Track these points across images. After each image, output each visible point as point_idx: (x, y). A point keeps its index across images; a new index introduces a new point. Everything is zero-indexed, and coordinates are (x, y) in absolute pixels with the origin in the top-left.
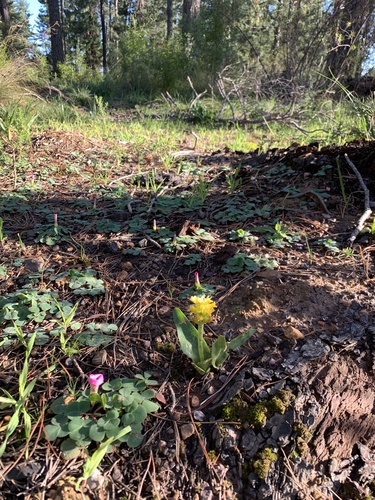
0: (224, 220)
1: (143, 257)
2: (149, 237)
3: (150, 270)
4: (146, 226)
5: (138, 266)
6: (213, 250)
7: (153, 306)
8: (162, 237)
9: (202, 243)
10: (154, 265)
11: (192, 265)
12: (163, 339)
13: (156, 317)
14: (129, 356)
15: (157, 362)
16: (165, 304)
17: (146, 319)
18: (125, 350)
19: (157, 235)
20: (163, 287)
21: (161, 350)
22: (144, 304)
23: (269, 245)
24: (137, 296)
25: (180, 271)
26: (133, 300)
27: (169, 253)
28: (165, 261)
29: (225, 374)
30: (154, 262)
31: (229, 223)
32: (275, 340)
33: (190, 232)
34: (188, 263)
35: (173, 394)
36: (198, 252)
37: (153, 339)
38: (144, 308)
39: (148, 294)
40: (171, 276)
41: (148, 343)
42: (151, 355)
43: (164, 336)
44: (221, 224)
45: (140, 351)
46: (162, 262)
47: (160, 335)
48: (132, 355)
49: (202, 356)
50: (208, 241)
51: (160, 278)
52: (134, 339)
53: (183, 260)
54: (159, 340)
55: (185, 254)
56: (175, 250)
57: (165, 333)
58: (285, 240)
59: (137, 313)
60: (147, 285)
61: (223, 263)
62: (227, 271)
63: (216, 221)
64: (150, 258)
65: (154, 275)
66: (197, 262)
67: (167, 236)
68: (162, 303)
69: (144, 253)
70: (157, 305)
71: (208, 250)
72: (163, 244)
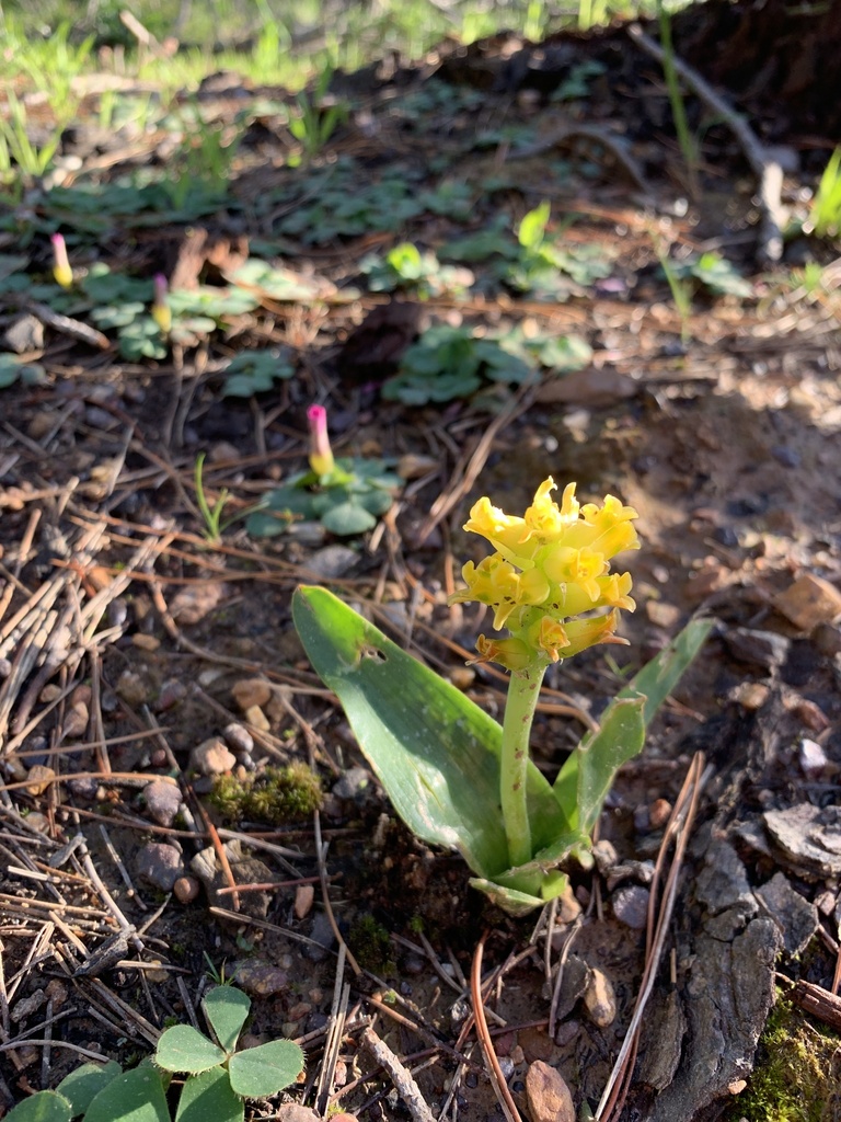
0: (324, 232)
1: (35, 388)
2: (44, 311)
3: (79, 437)
4: (23, 280)
5: (24, 427)
6: (321, 332)
7: (138, 588)
8: (104, 304)
9: (273, 311)
10: (95, 415)
11: (260, 396)
12: (235, 747)
13: (168, 640)
14: (75, 893)
15: (251, 898)
16: (191, 571)
17: (117, 658)
18: (43, 853)
19: (78, 301)
20: (161, 498)
21: (249, 818)
22: (90, 588)
23: (517, 294)
24: (45, 554)
25: (212, 425)
26: (32, 578)
27: (144, 360)
28: (136, 393)
29: (634, 880)
30: (89, 404)
31: (345, 239)
32: (767, 648)
33: (212, 277)
34: (239, 387)
35: (403, 1075)
36: (266, 344)
37: (184, 756)
38: (98, 607)
39: (95, 537)
40: (184, 450)
41: (164, 791)
42: (206, 861)
43: (235, 728)
44: (315, 245)
45: (132, 848)
46: (126, 399)
47: (217, 730)
48: (93, 878)
49: (518, 829)
50: (290, 303)
51: (134, 462)
52: (84, 781)
53: (214, 383)
54: (218, 759)
55: (215, 355)
56: (170, 346)
57: (241, 716)
58: (564, 273)
59: (62, 639)
60: (83, 498)
61: (389, 369)
62: (415, 396)
63: (293, 237)
64: (68, 389)
65: (104, 455)
66: (277, 381)
67: (123, 298)
68: (179, 571)
69: (40, 375)
70: (158, 586)
71: (302, 335)
72: (112, 332)
